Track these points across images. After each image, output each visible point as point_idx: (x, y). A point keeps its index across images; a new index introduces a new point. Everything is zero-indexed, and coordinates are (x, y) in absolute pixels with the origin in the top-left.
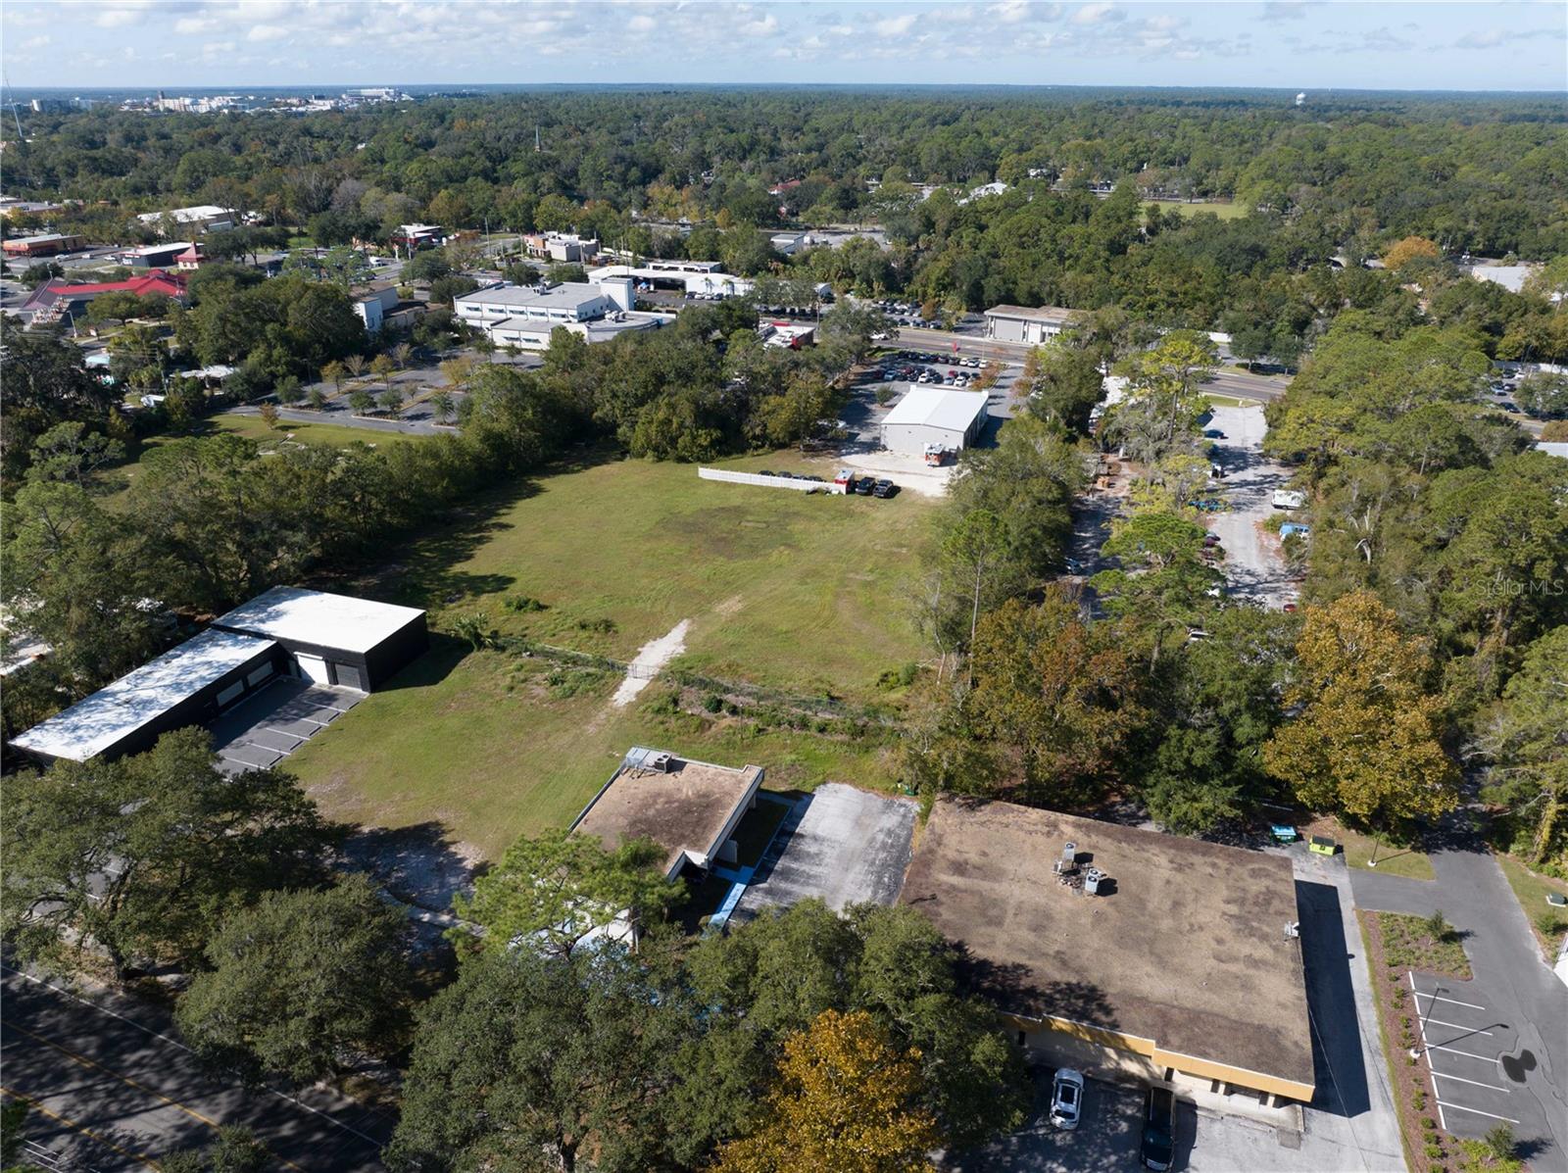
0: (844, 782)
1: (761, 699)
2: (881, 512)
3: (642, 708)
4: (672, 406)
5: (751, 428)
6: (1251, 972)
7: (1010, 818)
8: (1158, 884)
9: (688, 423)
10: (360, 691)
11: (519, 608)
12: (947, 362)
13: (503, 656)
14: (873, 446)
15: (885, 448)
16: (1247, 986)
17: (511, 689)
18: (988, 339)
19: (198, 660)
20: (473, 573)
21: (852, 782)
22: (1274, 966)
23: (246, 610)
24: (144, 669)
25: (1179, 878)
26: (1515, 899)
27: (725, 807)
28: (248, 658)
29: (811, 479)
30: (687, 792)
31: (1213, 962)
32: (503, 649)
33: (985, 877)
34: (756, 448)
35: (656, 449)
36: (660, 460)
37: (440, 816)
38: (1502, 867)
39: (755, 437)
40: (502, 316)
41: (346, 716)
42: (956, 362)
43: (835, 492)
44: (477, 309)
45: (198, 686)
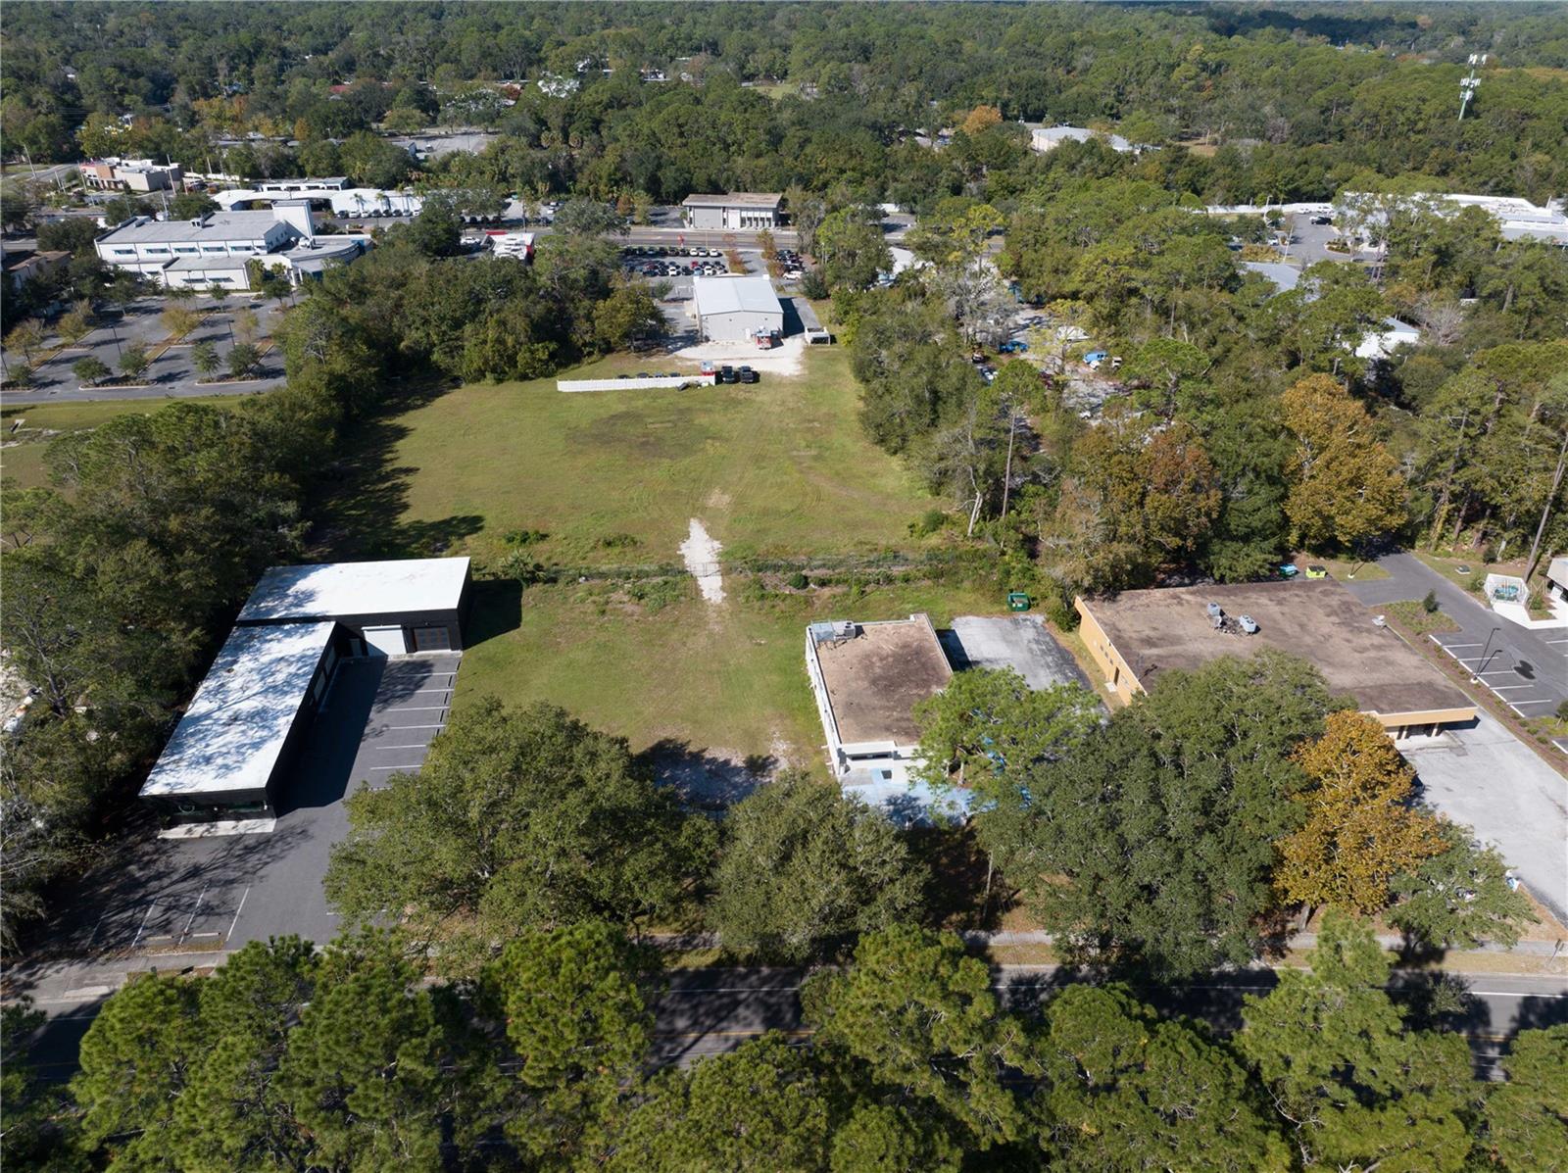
0: (965, 614)
1: (834, 568)
2: (759, 394)
3: (741, 599)
4: (502, 323)
5: (581, 334)
6: (1383, 653)
7: (1144, 600)
8: (1279, 617)
9: (522, 338)
10: (449, 651)
11: (524, 541)
12: (677, 254)
13: (560, 585)
14: (693, 338)
15: (707, 339)
16: (1390, 663)
17: (603, 612)
18: (689, 229)
19: (265, 659)
20: (428, 520)
21: (971, 613)
22: (1392, 646)
23: (263, 598)
24: (209, 684)
25: (1286, 609)
26: (1441, 576)
27: (932, 650)
28: (324, 643)
29: (674, 375)
30: (888, 648)
31: (1357, 655)
32: (554, 581)
33: (1172, 644)
34: (590, 354)
35: (493, 371)
36: (499, 381)
37: (662, 735)
38: (1418, 556)
39: (585, 344)
40: (167, 257)
41: (460, 678)
42: (687, 254)
43: (705, 385)
44: (130, 252)
45: (303, 683)
